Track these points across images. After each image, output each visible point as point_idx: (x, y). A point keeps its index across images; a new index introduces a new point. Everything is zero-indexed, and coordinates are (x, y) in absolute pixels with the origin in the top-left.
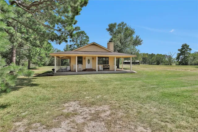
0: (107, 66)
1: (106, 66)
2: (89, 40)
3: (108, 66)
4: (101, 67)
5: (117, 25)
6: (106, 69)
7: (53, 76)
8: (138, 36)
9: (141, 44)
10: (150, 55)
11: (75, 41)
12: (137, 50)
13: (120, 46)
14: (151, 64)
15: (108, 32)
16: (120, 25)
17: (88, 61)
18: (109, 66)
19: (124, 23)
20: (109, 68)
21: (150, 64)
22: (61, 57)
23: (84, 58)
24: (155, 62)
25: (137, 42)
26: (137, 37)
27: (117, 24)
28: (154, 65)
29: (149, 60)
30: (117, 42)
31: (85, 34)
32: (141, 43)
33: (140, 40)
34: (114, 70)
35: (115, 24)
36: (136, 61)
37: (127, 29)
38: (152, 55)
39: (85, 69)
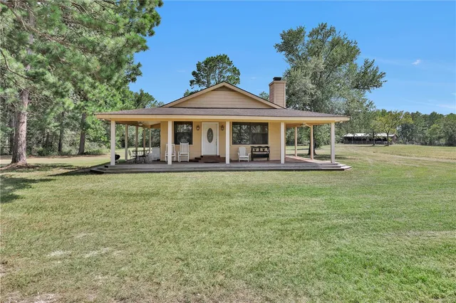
0: (261, 150)
1: (260, 147)
2: (238, 79)
3: (266, 149)
4: (244, 151)
5: (308, 33)
6: (260, 156)
7: (102, 173)
8: (370, 61)
9: (380, 85)
10: (425, 117)
11: (203, 83)
12: (367, 103)
13: (313, 92)
14: (431, 144)
15: (279, 53)
16: (314, 33)
17: (208, 134)
18: (268, 147)
19: (328, 28)
20: (267, 156)
21: (426, 144)
22: (151, 124)
23: (198, 127)
24: (440, 138)
25: (369, 79)
26: (368, 65)
27: (308, 31)
28: (440, 145)
29: (422, 132)
30: (304, 81)
31: (230, 64)
32: (381, 80)
33: (376, 72)
34: (279, 161)
35: (300, 31)
36: (379, 135)
37: (335, 43)
38: (434, 117)
39: (198, 156)
